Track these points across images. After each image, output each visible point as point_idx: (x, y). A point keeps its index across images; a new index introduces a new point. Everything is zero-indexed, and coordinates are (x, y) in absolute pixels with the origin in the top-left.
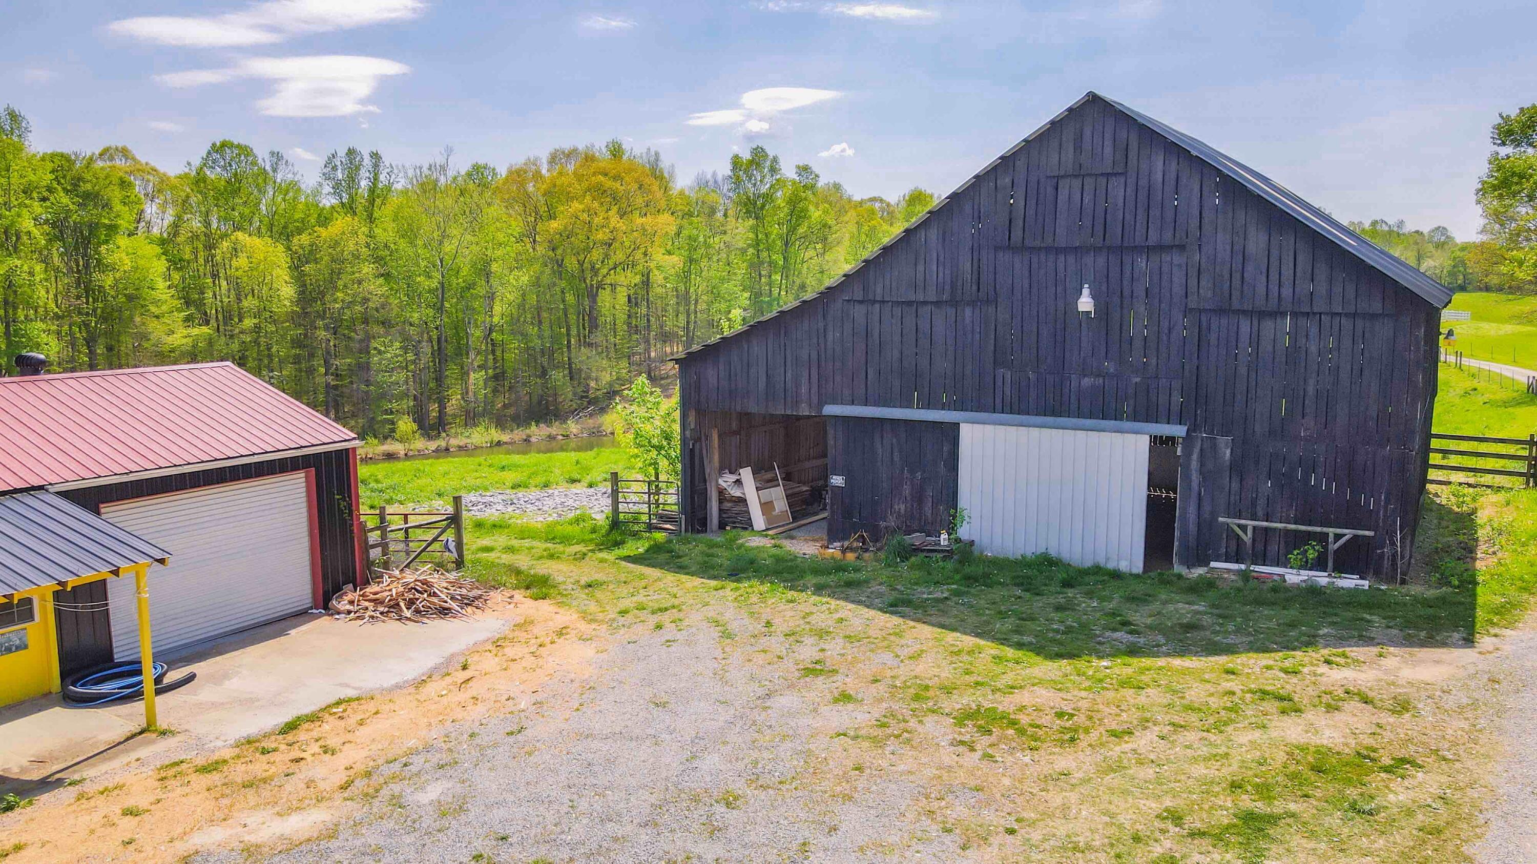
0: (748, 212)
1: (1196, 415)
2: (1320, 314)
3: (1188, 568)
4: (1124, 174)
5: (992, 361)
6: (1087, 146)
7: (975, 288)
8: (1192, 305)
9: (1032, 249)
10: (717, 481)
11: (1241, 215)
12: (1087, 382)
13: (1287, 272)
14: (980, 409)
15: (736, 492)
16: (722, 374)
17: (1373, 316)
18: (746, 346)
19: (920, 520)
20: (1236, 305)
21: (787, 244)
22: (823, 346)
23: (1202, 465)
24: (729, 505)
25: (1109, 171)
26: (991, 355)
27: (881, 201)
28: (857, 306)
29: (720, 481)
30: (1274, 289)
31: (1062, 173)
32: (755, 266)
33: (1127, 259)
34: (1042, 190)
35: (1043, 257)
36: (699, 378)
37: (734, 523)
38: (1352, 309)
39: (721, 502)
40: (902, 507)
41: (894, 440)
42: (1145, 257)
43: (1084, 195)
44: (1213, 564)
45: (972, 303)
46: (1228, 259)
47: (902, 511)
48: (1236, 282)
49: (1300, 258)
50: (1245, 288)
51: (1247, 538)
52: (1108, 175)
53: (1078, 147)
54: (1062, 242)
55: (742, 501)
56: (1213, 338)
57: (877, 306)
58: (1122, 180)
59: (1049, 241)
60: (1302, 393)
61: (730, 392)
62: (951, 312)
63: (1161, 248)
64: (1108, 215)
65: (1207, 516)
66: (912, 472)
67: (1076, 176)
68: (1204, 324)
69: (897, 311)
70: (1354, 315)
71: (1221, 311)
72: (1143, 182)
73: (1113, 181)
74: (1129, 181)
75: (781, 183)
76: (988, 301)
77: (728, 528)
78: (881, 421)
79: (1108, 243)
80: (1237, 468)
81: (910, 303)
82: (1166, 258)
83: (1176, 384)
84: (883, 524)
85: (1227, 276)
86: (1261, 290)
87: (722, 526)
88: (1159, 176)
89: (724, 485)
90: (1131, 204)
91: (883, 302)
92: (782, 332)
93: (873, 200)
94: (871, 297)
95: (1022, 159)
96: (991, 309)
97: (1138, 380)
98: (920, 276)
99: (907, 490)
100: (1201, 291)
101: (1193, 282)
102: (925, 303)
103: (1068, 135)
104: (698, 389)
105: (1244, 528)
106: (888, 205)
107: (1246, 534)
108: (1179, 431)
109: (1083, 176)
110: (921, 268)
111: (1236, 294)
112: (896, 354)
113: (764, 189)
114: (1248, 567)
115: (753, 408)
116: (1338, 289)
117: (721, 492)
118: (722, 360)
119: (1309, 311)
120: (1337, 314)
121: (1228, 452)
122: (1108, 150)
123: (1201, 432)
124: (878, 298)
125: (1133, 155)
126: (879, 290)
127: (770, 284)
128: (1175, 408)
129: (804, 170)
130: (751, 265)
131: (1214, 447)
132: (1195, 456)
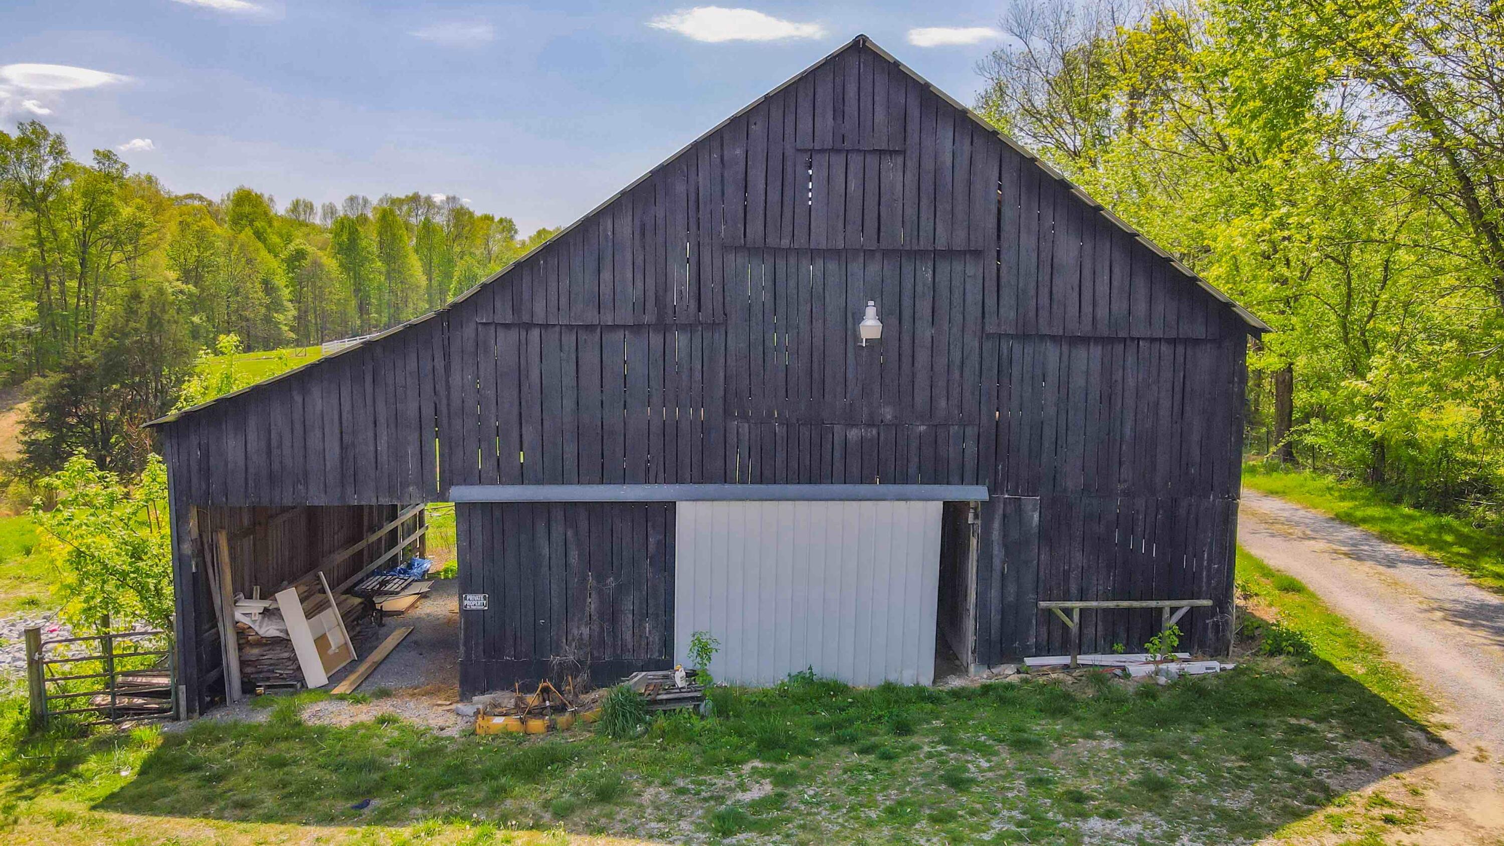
0: (23, 204)
1: (996, 472)
2: (1138, 339)
3: (989, 668)
4: (903, 152)
5: (721, 411)
6: (851, 108)
7: (693, 305)
8: (990, 329)
9: (776, 251)
10: (233, 616)
11: (1048, 213)
12: (853, 434)
13: (1103, 288)
14: (703, 479)
15: (269, 630)
16: (253, 445)
17: (1196, 342)
18: (298, 399)
19: (614, 646)
20: (1045, 330)
21: (85, 245)
22: (443, 393)
23: (1005, 535)
24: (256, 651)
25: (884, 146)
26: (721, 402)
27: (201, 198)
28: (501, 333)
29: (238, 616)
30: (1087, 309)
31: (817, 147)
32: (38, 270)
33: (908, 268)
34: (789, 170)
35: (792, 261)
36: (206, 455)
37: (268, 679)
38: (1173, 335)
39: (240, 648)
40: (585, 631)
41: (570, 533)
42: (930, 264)
43: (849, 178)
44: (1029, 661)
45: (689, 328)
46: (1033, 270)
47: (586, 637)
48: (1044, 300)
49: (1117, 270)
50: (1055, 307)
51: (1073, 624)
52: (881, 152)
53: (839, 112)
54: (820, 240)
55: (284, 642)
56: (1016, 372)
57: (535, 333)
58: (900, 160)
59: (801, 241)
60: (1118, 437)
61: (271, 476)
62: (656, 340)
63: (950, 254)
64: (882, 209)
65: (1011, 599)
66: (600, 578)
67: (838, 151)
68: (1005, 352)
69: (569, 340)
70: (1173, 342)
71: (1024, 337)
72: (928, 165)
73: (888, 163)
74: (909, 163)
75: (69, 170)
76: (714, 325)
77: (260, 690)
78: (546, 508)
79: (884, 245)
80: (1046, 535)
81: (589, 328)
82: (958, 267)
83: (971, 431)
84: (555, 660)
85: (1032, 292)
86: (1073, 310)
87: (248, 687)
88: (948, 159)
89: (246, 621)
90: (911, 193)
91: (546, 326)
92: (369, 379)
93: (191, 197)
94: (526, 318)
95: (759, 123)
96: (719, 337)
97: (922, 428)
98: (606, 290)
99: (592, 604)
100: (1002, 311)
101: (991, 302)
102: (615, 327)
103: (824, 93)
104: (206, 471)
105: (1068, 612)
106: (210, 203)
107: (1072, 620)
108: (977, 493)
109: (847, 151)
110: (606, 275)
111: (1044, 314)
112: (569, 404)
113: (45, 176)
114: (1074, 658)
115: (318, 499)
116: (1159, 308)
117: (242, 633)
118: (252, 422)
119: (1126, 336)
120: (1156, 339)
121: (1036, 516)
122: (880, 116)
123: (1002, 493)
124: (540, 319)
125: (913, 126)
126: (539, 308)
127: (63, 292)
128: (970, 464)
129: (106, 156)
130: (33, 269)
131: (1019, 510)
132: (996, 525)
